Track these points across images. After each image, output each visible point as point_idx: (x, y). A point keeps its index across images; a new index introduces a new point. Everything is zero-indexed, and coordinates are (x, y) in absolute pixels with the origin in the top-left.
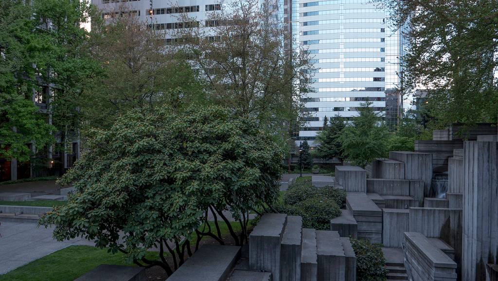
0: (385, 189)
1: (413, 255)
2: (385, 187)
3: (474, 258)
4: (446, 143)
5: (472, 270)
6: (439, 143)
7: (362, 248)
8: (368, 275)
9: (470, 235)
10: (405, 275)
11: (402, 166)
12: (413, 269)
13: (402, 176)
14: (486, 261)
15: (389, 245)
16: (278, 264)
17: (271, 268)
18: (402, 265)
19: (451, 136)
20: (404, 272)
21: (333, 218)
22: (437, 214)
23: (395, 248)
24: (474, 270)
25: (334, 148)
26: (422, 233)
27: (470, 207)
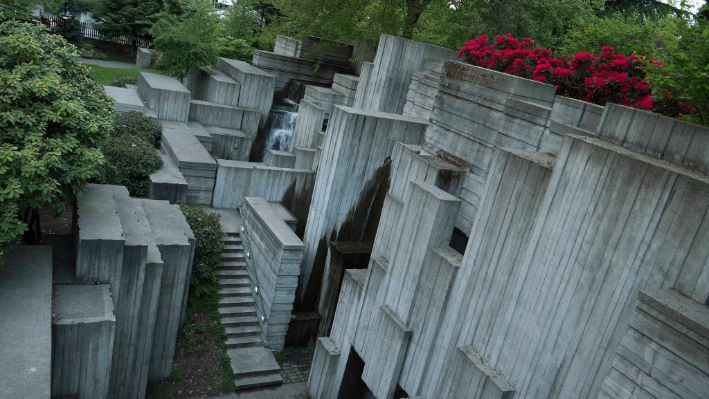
0: (210, 118)
1: (254, 226)
2: (211, 115)
3: (319, 234)
4: (292, 60)
5: (314, 245)
6: (284, 59)
7: (197, 220)
8: (203, 253)
9: (319, 209)
10: (240, 247)
11: (237, 88)
12: (252, 243)
13: (235, 102)
14: (329, 237)
15: (220, 206)
16: (119, 273)
17: (109, 278)
18: (237, 235)
19: (299, 51)
20: (239, 243)
21: (152, 172)
22: (283, 176)
23: (227, 209)
24: (316, 246)
25: (124, 21)
26: (264, 197)
27: (325, 181)
